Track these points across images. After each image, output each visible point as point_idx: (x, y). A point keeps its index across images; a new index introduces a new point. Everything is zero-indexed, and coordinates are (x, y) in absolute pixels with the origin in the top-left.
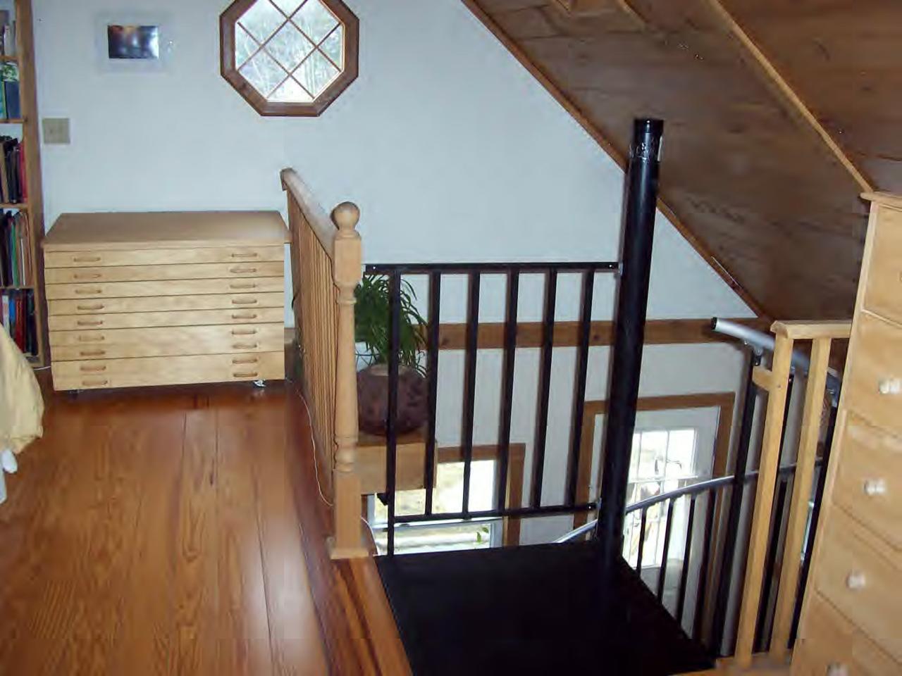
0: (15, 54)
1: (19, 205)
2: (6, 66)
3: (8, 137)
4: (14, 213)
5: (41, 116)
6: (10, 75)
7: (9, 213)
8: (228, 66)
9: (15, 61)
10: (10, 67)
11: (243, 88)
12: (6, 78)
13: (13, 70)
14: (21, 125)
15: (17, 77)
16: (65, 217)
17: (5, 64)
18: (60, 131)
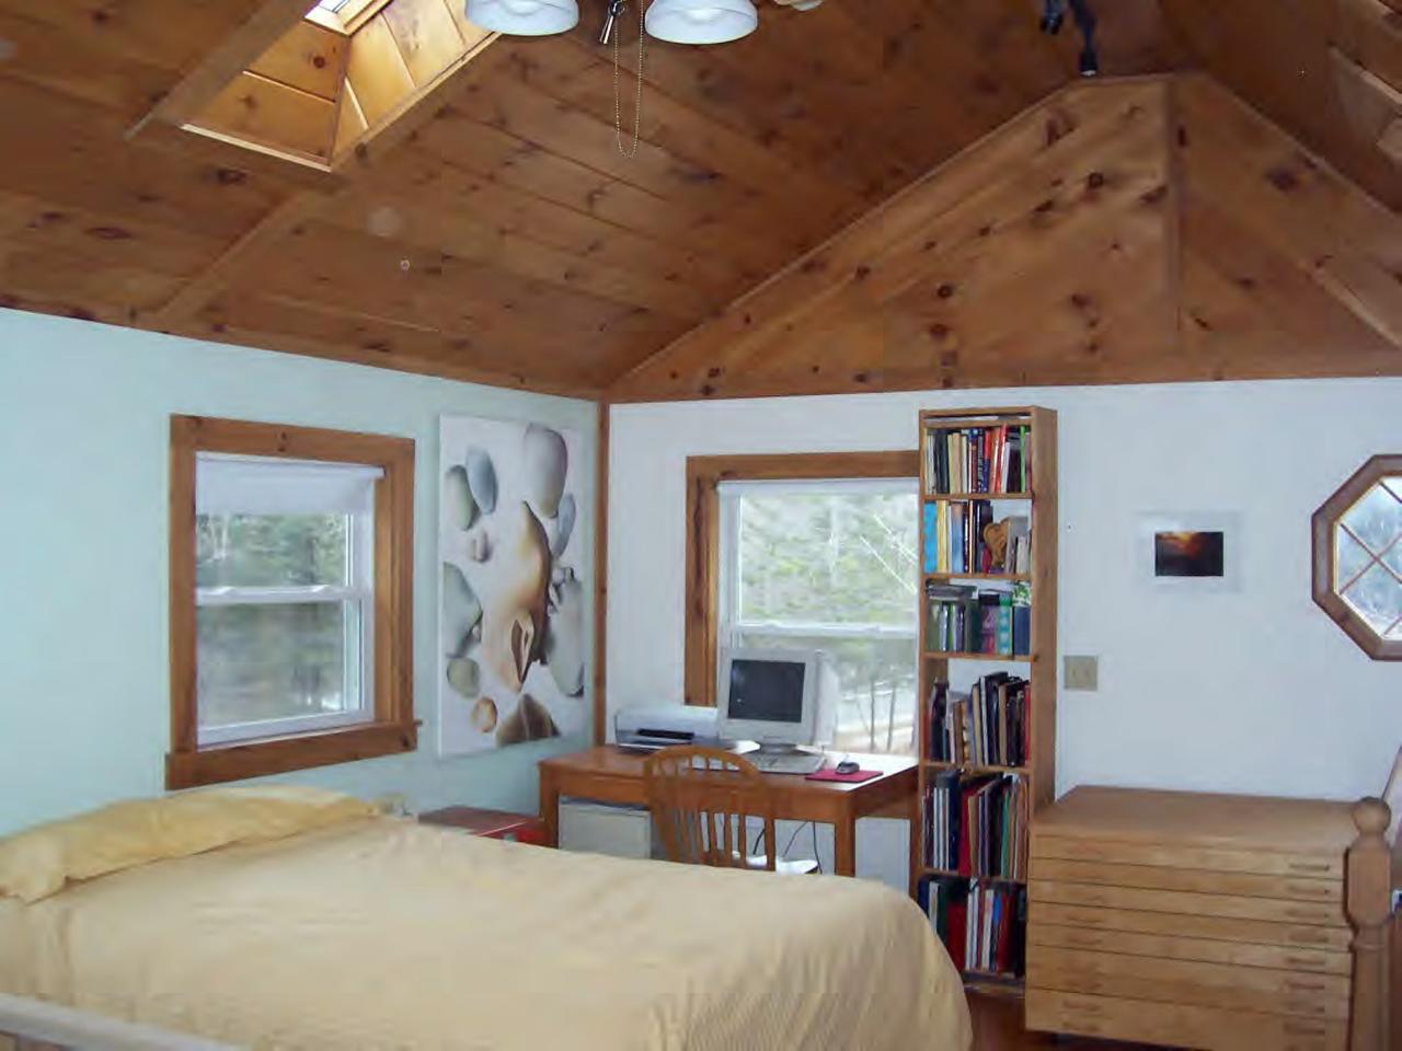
0: (1028, 573)
1: (1018, 769)
2: (1017, 587)
3: (1017, 678)
4: (1015, 778)
5: (1061, 652)
6: (1020, 599)
7: (1010, 778)
8: (1322, 587)
9: (1029, 581)
10: (1022, 588)
11: (1344, 618)
12: (1017, 602)
13: (1026, 592)
14: (1029, 664)
15: (1029, 603)
16: (1081, 791)
17: (1018, 584)
18: (1085, 673)
